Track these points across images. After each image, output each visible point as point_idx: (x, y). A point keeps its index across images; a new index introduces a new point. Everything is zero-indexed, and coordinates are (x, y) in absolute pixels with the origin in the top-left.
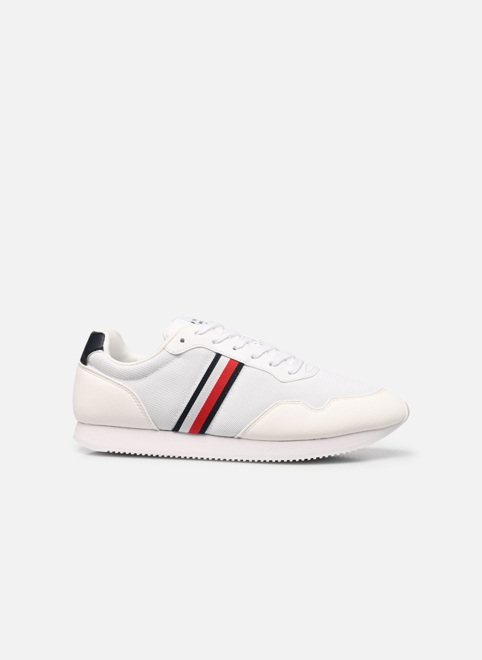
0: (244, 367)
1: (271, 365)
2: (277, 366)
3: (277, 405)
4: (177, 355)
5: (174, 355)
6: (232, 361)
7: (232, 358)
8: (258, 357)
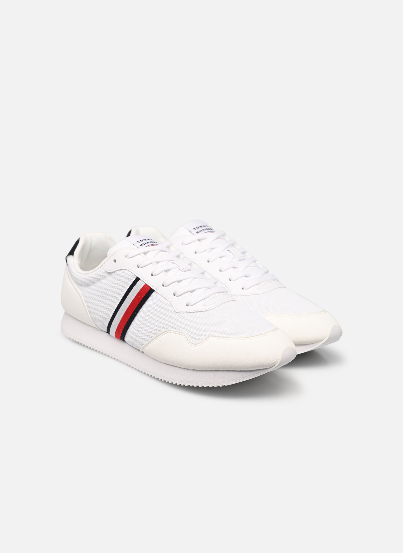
0: (154, 293)
1: (174, 295)
2: (179, 296)
3: (166, 332)
4: (110, 272)
5: (108, 272)
6: (146, 286)
7: (147, 283)
8: (167, 285)
